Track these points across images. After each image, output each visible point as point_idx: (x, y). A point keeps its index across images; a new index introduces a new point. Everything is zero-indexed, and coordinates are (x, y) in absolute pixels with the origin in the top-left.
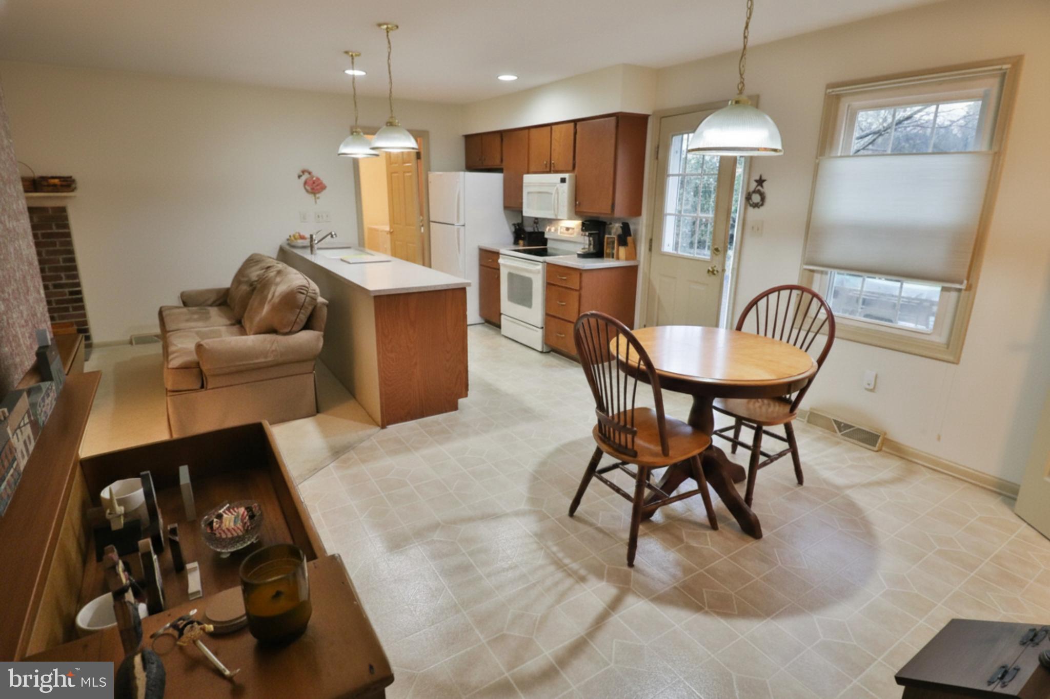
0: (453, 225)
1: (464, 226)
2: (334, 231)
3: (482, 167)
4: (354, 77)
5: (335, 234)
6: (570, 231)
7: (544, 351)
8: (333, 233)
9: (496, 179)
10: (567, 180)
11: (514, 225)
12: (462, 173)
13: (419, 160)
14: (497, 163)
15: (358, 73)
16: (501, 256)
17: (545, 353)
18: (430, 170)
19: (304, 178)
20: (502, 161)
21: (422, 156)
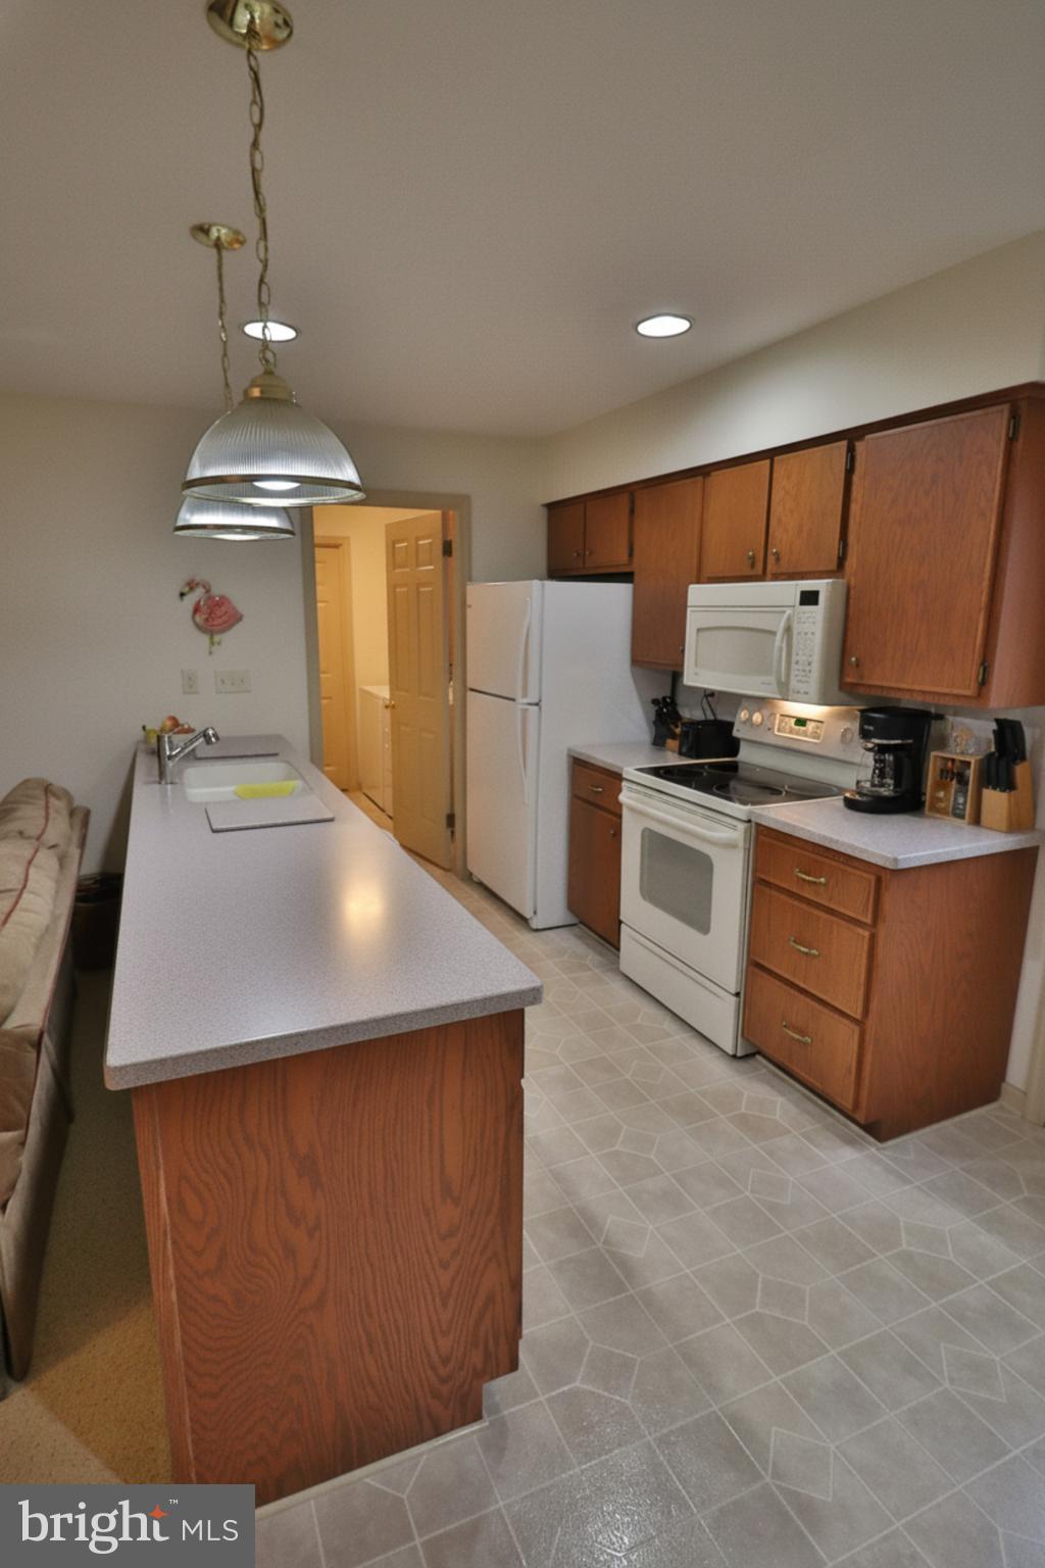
0: (513, 700)
1: (537, 704)
2: (213, 729)
3: (584, 572)
4: (265, 344)
5: (215, 735)
6: (810, 726)
7: (739, 1054)
8: (211, 732)
9: (616, 598)
10: (822, 598)
11: (655, 702)
12: (536, 583)
13: (449, 559)
14: (619, 558)
15: (280, 333)
16: (624, 784)
17: (741, 1058)
18: (470, 580)
19: (191, 599)
20: (631, 555)
21: (455, 547)
